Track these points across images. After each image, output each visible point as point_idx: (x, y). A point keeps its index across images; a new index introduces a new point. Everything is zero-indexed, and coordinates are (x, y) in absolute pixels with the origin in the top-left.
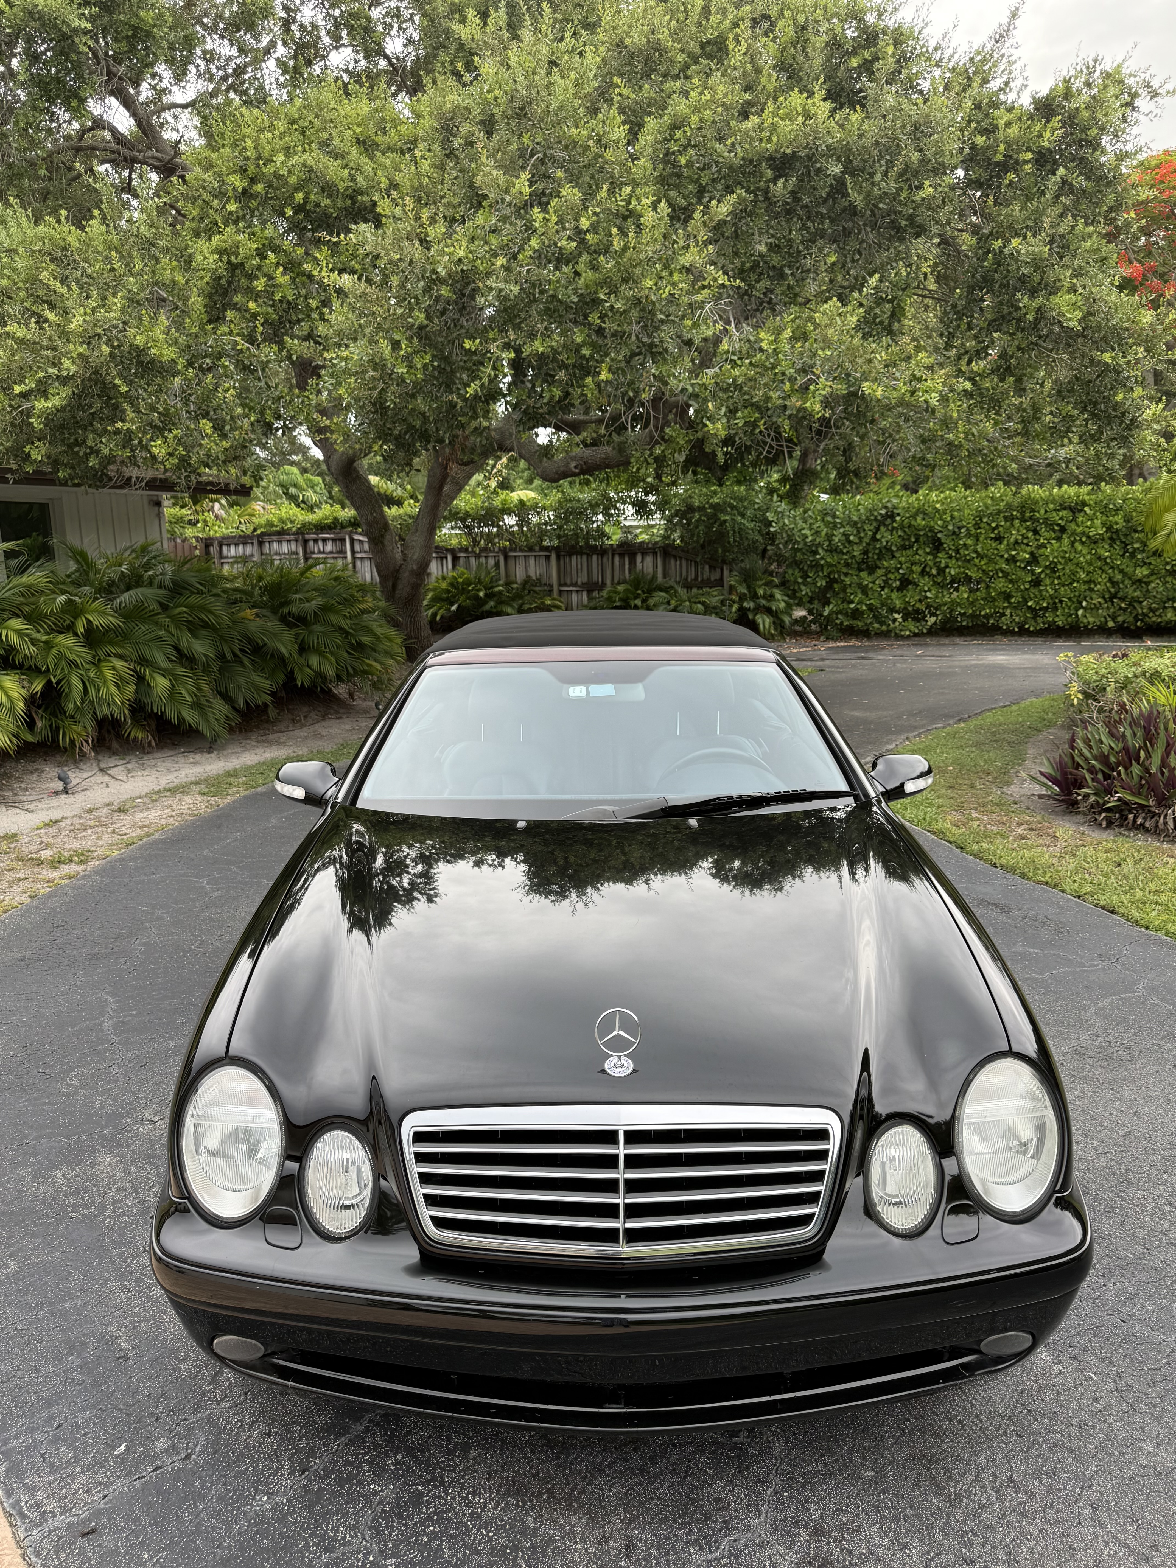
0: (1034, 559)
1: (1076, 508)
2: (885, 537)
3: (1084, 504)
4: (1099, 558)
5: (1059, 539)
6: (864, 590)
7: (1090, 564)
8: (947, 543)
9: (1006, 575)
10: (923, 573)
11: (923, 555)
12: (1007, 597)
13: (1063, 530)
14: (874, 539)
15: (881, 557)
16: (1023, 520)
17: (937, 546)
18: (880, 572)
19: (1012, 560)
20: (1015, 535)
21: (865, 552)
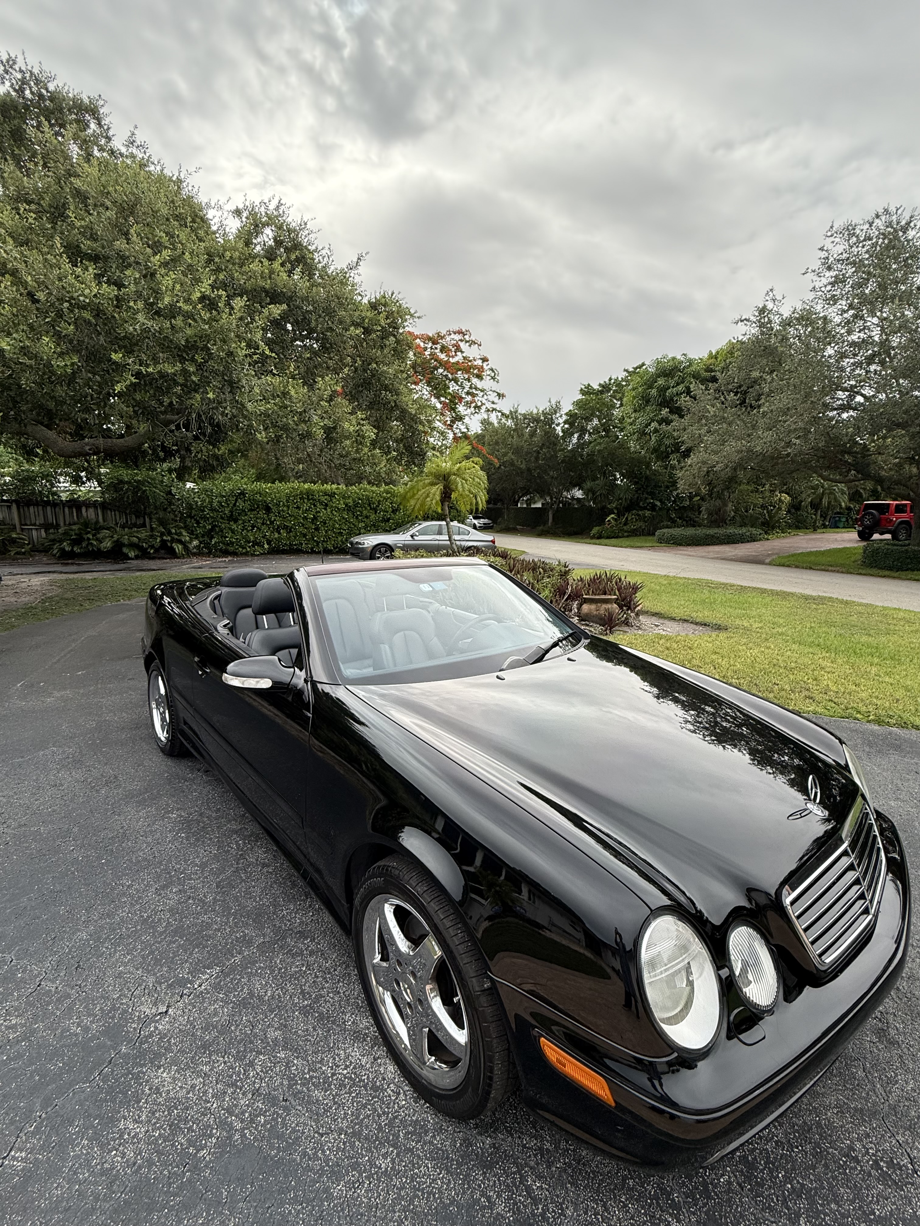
0: (315, 518)
1: (332, 495)
2: (240, 504)
3: (335, 493)
4: (344, 518)
5: (325, 509)
6: (233, 531)
7: (340, 521)
8: (274, 509)
9: (303, 525)
10: (263, 524)
11: (262, 513)
12: (305, 535)
13: (326, 505)
14: (235, 505)
15: (239, 514)
16: (308, 499)
17: (268, 509)
18: (240, 522)
19: (305, 518)
20: (305, 507)
21: (231, 512)
